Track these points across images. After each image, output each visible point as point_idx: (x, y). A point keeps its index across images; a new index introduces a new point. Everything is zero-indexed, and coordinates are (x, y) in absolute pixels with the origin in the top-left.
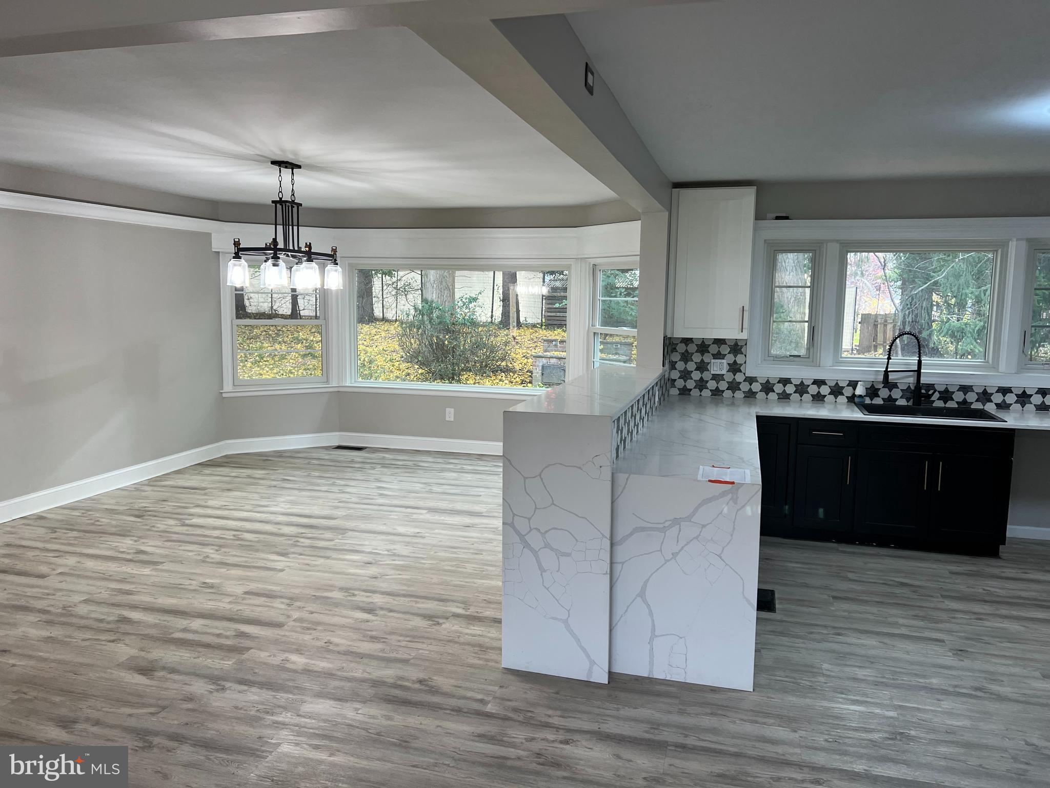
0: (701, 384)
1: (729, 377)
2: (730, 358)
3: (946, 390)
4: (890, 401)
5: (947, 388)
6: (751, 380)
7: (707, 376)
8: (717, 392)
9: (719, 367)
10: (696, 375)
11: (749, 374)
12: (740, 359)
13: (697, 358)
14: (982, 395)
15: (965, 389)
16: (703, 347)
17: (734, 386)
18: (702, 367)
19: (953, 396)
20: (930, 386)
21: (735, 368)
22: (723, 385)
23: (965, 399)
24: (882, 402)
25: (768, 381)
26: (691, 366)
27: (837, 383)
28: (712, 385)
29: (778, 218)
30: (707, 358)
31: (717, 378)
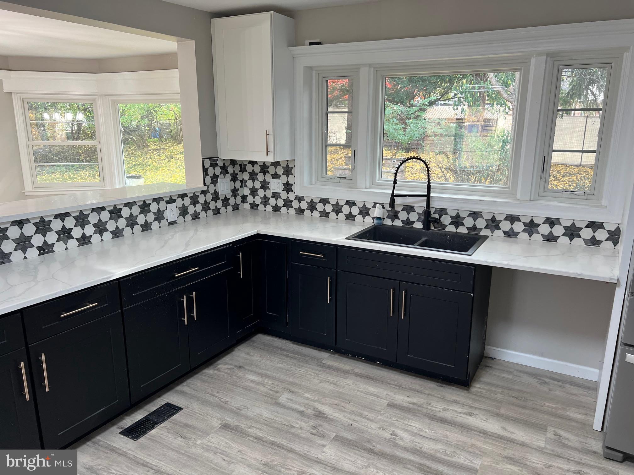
0: (265, 200)
1: (284, 195)
2: (284, 179)
3: (458, 216)
4: (408, 223)
5: (458, 213)
6: (300, 199)
7: (269, 194)
8: (276, 209)
9: (276, 186)
10: (261, 193)
11: (299, 194)
12: (291, 180)
13: (261, 177)
14: (491, 222)
15: (475, 215)
16: (264, 169)
17: (288, 204)
18: (265, 185)
19: (464, 222)
20: (442, 212)
21: (288, 187)
22: (280, 203)
23: (474, 225)
24: (401, 224)
25: (312, 200)
26: (257, 185)
27: (364, 205)
28: (272, 201)
29: (311, 44)
30: (268, 178)
31: (276, 196)
